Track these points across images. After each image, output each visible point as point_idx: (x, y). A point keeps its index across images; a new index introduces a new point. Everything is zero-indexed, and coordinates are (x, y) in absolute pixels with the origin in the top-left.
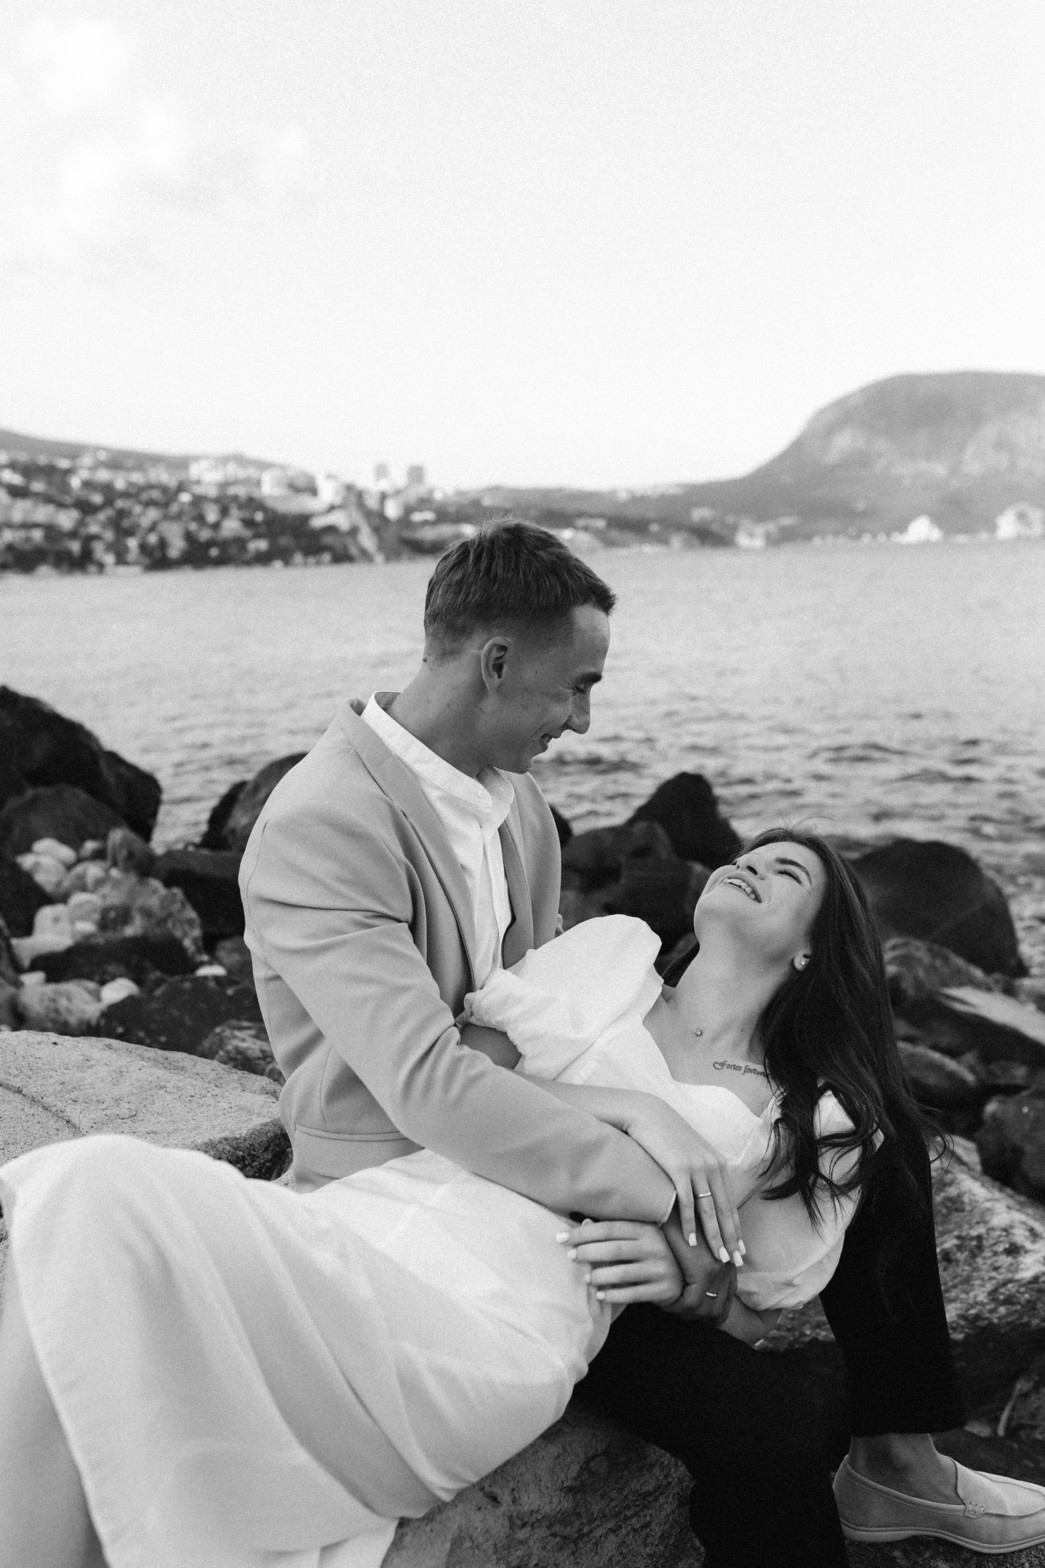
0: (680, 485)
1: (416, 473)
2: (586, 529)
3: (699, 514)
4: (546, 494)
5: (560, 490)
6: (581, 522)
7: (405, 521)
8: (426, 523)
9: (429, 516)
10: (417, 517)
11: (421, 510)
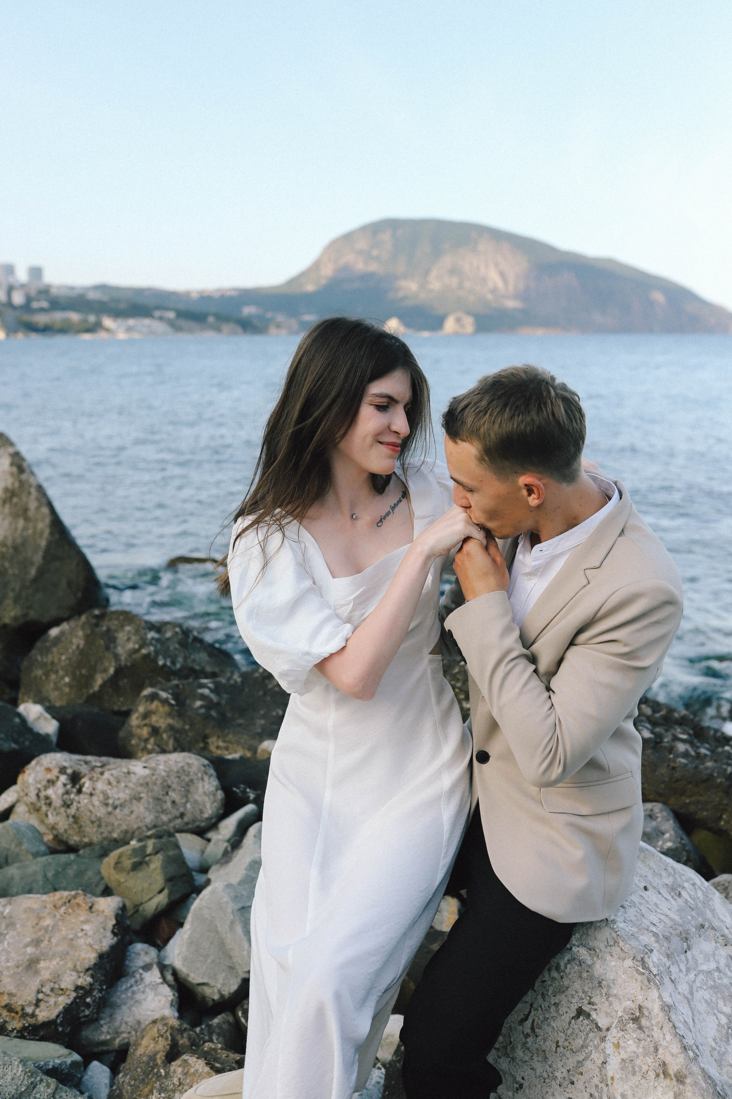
0: (234, 289)
1: (36, 272)
2: (161, 318)
3: (248, 311)
4: (139, 292)
5: (149, 290)
6: (157, 313)
7: (27, 307)
8: (42, 310)
9: (45, 304)
10: (35, 305)
11: (39, 300)
